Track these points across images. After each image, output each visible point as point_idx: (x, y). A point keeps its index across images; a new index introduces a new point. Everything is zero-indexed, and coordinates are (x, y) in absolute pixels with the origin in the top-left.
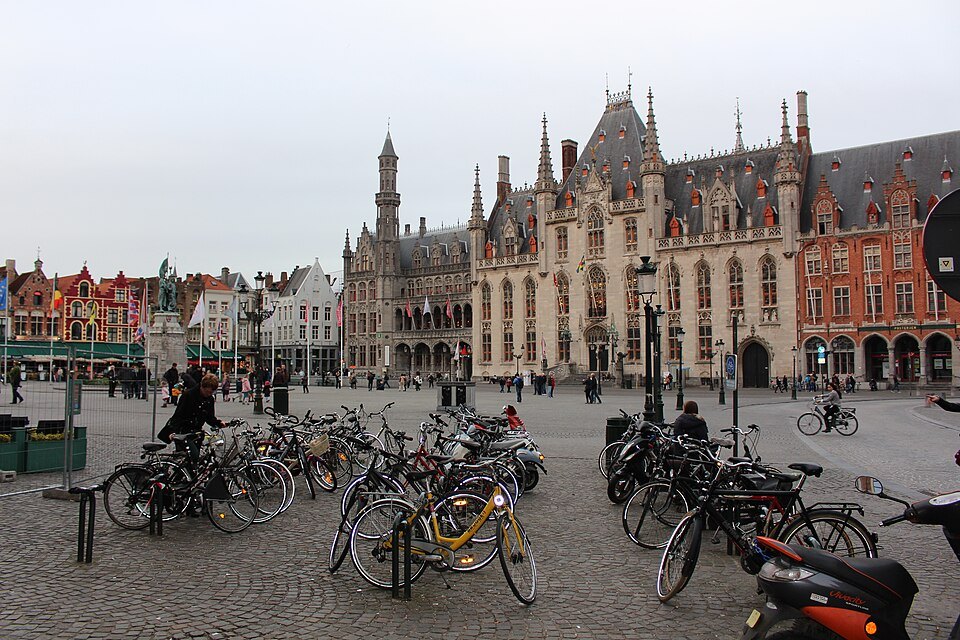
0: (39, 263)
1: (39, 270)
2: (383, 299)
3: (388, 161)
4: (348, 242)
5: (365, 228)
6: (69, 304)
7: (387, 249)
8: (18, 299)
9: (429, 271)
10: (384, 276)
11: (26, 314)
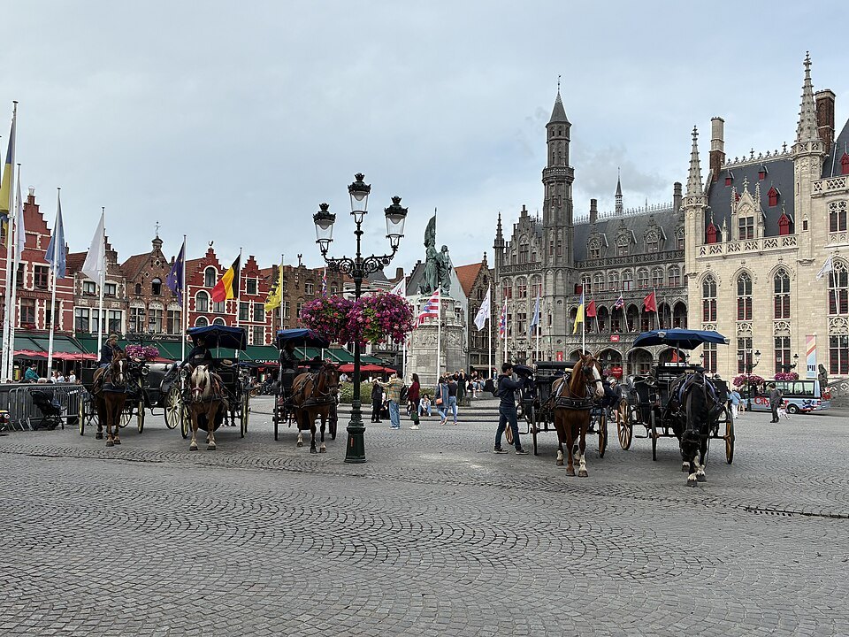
0: (157, 242)
1: (158, 252)
2: (554, 297)
3: (559, 129)
4: (499, 230)
5: (524, 212)
6: (192, 295)
7: (560, 236)
8: (133, 287)
9: (614, 263)
10: (556, 270)
11: (144, 307)
